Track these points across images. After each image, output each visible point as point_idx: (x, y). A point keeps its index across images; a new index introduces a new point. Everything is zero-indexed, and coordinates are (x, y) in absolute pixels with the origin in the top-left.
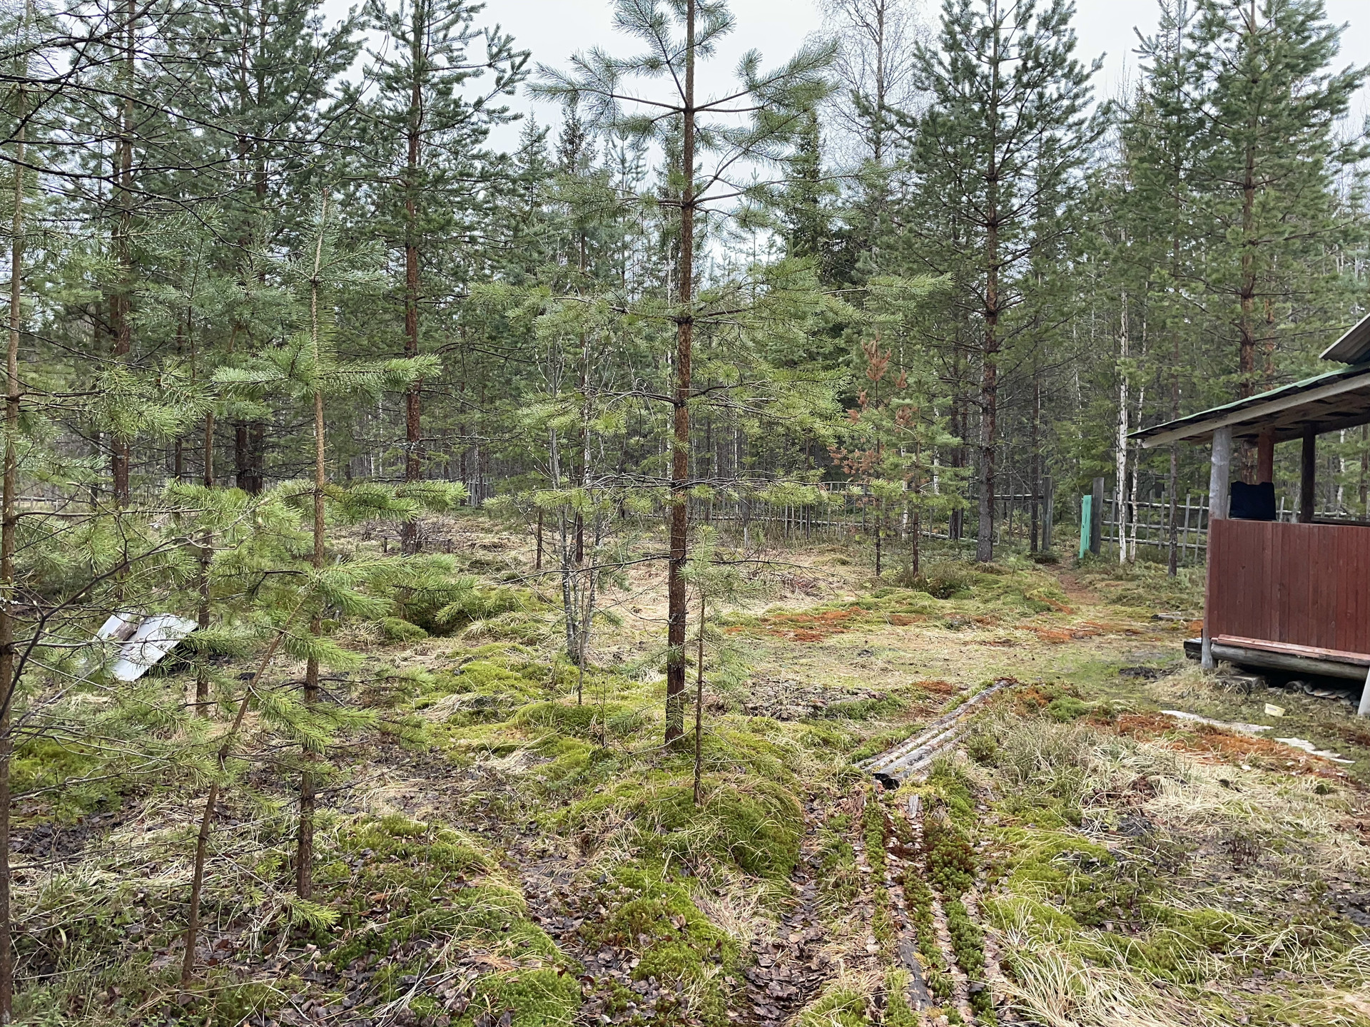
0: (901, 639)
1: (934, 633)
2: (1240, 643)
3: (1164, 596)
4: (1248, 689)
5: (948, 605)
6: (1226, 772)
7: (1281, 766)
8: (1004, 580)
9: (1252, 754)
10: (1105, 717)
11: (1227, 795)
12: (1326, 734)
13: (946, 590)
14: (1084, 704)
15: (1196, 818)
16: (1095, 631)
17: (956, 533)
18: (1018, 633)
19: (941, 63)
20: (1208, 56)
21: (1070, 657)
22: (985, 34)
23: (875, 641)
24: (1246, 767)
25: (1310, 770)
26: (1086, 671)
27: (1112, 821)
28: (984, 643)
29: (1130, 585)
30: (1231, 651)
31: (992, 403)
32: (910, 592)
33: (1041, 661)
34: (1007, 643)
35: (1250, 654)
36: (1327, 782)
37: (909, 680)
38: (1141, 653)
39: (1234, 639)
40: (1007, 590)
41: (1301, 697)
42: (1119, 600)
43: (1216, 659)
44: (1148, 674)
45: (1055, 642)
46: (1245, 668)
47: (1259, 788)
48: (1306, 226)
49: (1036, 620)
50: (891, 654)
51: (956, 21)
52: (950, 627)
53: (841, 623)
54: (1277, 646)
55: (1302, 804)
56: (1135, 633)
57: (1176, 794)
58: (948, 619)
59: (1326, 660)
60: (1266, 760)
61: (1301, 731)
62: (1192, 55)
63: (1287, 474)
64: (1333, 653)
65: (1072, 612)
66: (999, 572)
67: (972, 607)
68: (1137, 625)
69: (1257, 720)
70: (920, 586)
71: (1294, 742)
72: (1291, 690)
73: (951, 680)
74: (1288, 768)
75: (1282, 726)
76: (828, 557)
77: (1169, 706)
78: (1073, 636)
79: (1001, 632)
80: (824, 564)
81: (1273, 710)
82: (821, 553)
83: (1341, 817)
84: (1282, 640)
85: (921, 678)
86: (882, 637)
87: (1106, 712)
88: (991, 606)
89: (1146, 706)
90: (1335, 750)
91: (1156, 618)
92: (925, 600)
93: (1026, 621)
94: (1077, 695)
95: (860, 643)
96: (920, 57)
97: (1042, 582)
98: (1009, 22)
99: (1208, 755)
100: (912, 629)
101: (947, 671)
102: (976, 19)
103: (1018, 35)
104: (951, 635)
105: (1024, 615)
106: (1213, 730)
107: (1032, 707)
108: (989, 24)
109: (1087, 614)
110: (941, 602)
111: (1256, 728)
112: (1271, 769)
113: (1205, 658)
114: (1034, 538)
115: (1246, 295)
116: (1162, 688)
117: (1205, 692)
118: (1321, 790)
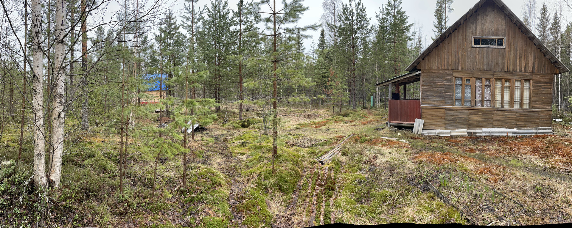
0: (336, 126)
1: (342, 124)
2: (394, 122)
3: (384, 113)
4: (395, 131)
5: (346, 118)
6: (390, 150)
7: (400, 146)
8: (357, 113)
9: (395, 145)
10: (370, 141)
11: (391, 156)
12: (407, 138)
13: (346, 115)
14: (367, 138)
15: (384, 163)
16: (372, 121)
17: (350, 104)
18: (358, 123)
19: (343, 17)
20: (388, 19)
21: (367, 127)
22: (351, 12)
23: (330, 127)
24: (394, 148)
25: (405, 147)
26: (369, 130)
27: (367, 168)
28: (351, 126)
29: (379, 112)
30: (393, 124)
31: (354, 80)
32: (339, 116)
33: (361, 129)
34: (356, 125)
35: (396, 124)
36: (407, 149)
37: (335, 135)
38: (379, 125)
39: (393, 122)
40: (357, 115)
41: (404, 131)
42: (377, 115)
43: (390, 126)
44: (379, 129)
45: (364, 124)
46: (395, 127)
47: (396, 152)
48: (404, 50)
49: (362, 120)
50: (333, 130)
51: (345, 9)
52: (345, 123)
53: (324, 124)
54: (400, 122)
55: (403, 155)
56: (378, 121)
57: (381, 158)
58: (345, 122)
59: (408, 124)
60: (398, 146)
61: (403, 138)
62: (385, 18)
63: (402, 91)
64: (409, 123)
65: (368, 118)
66: (356, 111)
67: (350, 118)
68: (379, 119)
69: (397, 137)
70: (341, 115)
71: (403, 140)
72: (402, 130)
73: (343, 135)
74: (401, 147)
75: (401, 137)
76: (326, 110)
77: (382, 136)
78: (368, 123)
79: (355, 123)
80: (325, 111)
81: (399, 134)
82: (325, 109)
83: (409, 157)
84: (401, 121)
85: (337, 135)
86: (332, 126)
87: (370, 139)
88: (354, 118)
89: (378, 137)
90: (409, 141)
91: (382, 118)
92: (341, 118)
93: (360, 121)
94: (366, 136)
95: (327, 128)
96: (339, 16)
97: (364, 112)
98: (354, 10)
99: (388, 147)
100: (338, 124)
101: (343, 133)
102: (349, 9)
103: (356, 12)
104: (345, 125)
105: (360, 119)
106: (389, 141)
107: (356, 140)
108: (351, 10)
109: (371, 118)
110: (345, 118)
111: (397, 138)
112: (398, 148)
113: (389, 126)
114: (363, 105)
115: (395, 61)
116: (381, 132)
117: (388, 132)
118: (406, 151)
